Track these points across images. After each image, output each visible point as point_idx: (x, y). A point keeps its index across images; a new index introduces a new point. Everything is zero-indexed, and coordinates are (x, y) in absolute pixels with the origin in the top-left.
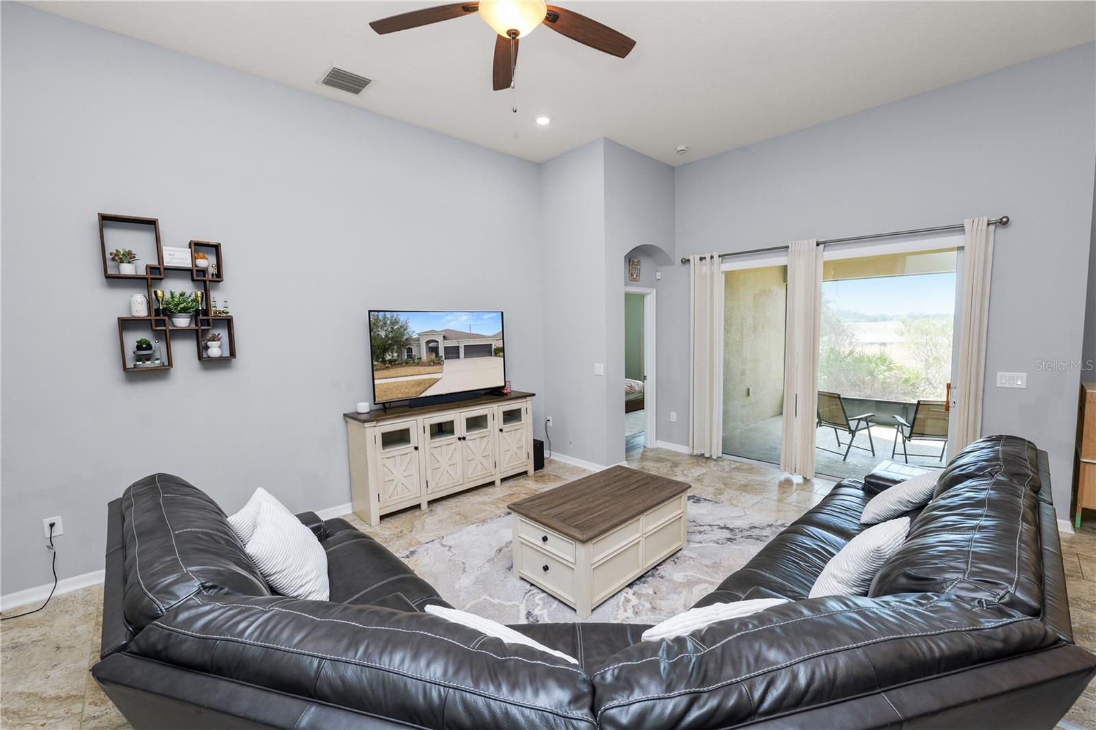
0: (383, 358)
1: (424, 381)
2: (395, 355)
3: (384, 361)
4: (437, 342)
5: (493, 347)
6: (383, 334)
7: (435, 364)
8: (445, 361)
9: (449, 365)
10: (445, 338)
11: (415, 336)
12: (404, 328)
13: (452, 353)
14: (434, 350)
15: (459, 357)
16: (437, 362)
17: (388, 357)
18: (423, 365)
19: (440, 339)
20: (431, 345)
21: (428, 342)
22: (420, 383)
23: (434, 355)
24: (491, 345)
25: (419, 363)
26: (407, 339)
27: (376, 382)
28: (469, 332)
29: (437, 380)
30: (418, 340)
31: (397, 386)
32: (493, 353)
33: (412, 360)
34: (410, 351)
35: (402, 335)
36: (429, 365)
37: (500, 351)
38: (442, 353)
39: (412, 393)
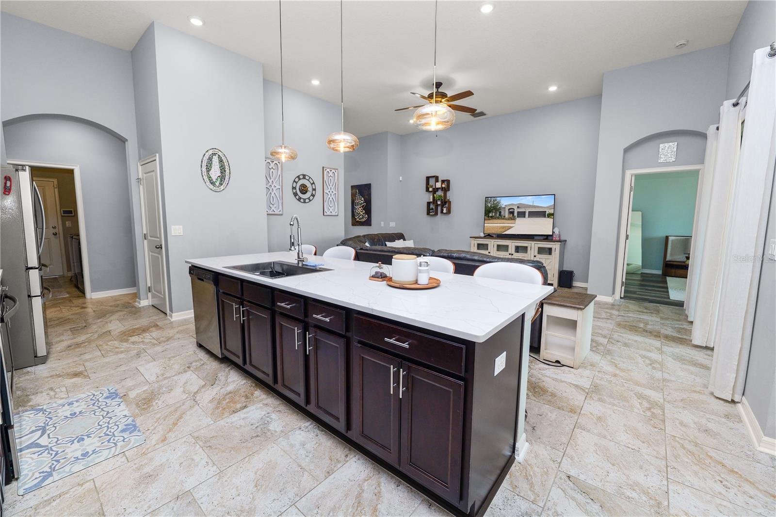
0: (488, 215)
1: (505, 227)
2: (494, 214)
3: (488, 217)
4: (514, 209)
5: (547, 213)
6: (489, 205)
7: (511, 219)
8: (517, 218)
9: (519, 221)
10: (518, 207)
11: (503, 206)
12: (499, 203)
13: (522, 215)
14: (512, 213)
15: (525, 217)
16: (513, 218)
17: (490, 215)
18: (506, 219)
19: (516, 208)
20: (510, 210)
21: (509, 209)
22: (503, 227)
23: (512, 215)
24: (546, 211)
25: (504, 218)
26: (500, 208)
27: (485, 225)
28: (532, 204)
29: (512, 227)
30: (505, 208)
31: (493, 228)
32: (546, 216)
33: (501, 217)
34: (500, 212)
35: (498, 206)
36: (509, 220)
37: (550, 215)
38: (516, 214)
39: (499, 232)
